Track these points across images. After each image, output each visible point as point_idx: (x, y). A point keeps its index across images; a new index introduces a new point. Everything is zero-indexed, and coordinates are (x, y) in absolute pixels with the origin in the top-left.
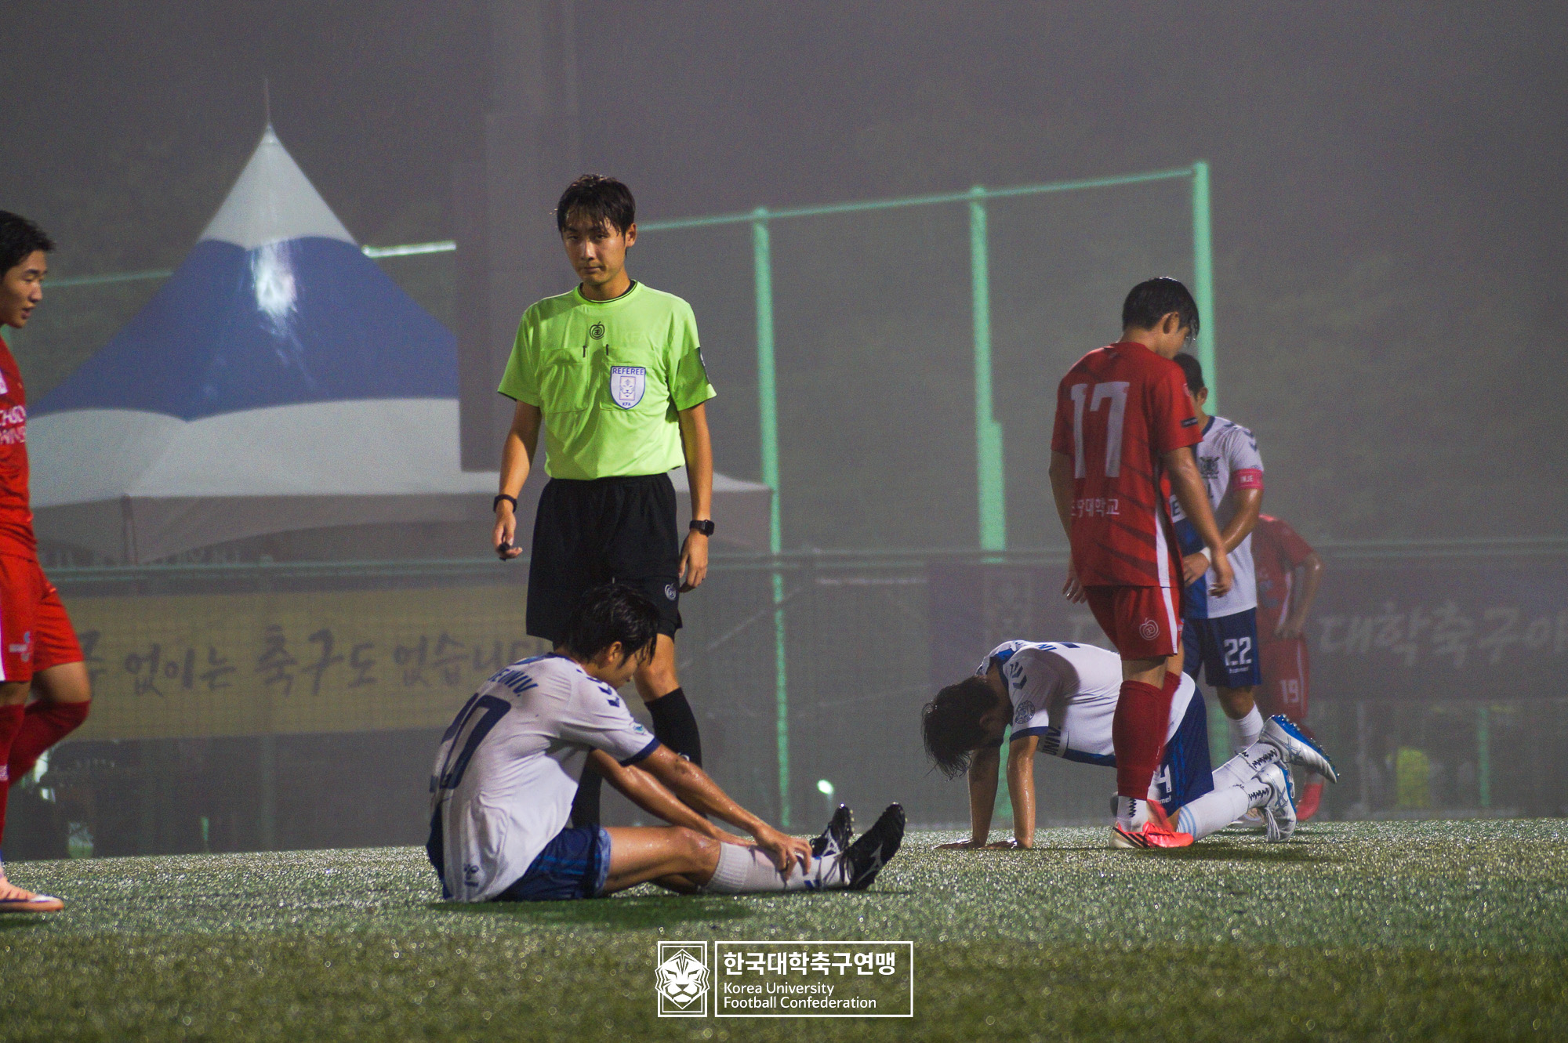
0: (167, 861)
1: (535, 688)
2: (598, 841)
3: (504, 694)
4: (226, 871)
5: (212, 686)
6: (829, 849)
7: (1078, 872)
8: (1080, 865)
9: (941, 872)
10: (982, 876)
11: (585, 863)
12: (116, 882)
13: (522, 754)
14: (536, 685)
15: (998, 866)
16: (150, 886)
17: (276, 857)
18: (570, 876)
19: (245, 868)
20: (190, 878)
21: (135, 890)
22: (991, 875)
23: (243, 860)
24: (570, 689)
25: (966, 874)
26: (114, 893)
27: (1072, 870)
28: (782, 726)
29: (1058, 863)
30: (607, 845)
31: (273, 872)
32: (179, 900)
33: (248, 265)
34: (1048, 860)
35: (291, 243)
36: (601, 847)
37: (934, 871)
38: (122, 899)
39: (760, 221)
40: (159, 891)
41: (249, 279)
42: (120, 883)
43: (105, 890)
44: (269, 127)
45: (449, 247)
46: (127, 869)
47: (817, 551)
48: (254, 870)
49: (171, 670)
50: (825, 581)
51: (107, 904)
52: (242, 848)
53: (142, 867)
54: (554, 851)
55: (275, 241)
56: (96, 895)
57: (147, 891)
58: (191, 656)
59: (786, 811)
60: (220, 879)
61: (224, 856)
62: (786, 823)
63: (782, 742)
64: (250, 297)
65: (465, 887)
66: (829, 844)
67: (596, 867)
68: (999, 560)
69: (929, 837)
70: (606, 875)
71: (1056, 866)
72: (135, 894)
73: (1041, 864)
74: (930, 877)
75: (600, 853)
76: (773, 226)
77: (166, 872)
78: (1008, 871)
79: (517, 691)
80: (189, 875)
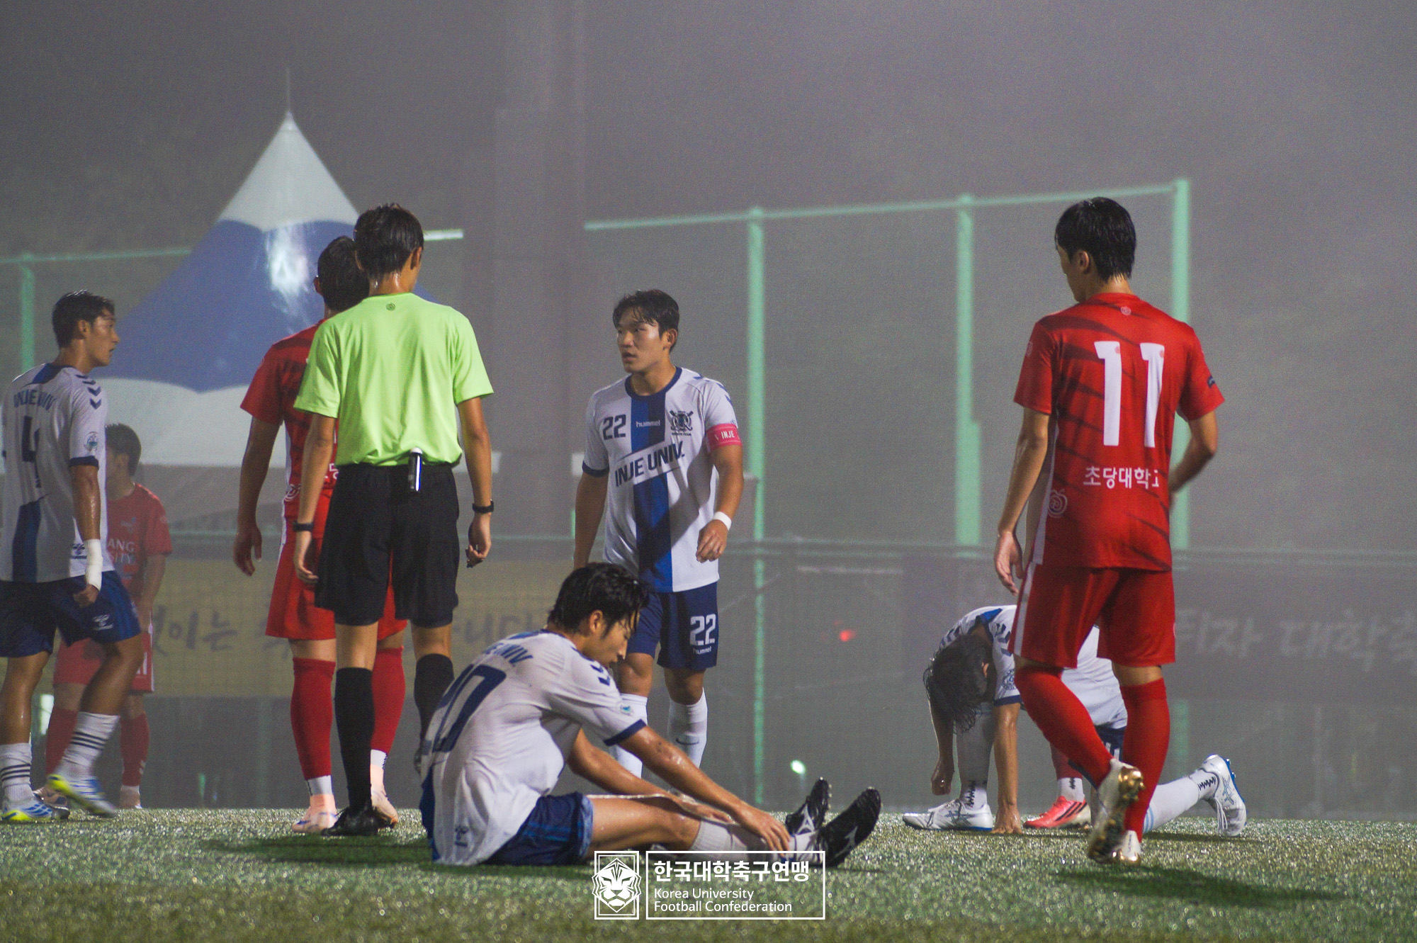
0: (166, 814)
1: (530, 660)
2: (581, 809)
3: (499, 664)
4: (221, 826)
5: (214, 648)
6: (804, 826)
7: (1040, 857)
8: (1042, 851)
9: (908, 853)
10: (947, 858)
11: (569, 830)
12: (116, 833)
13: (518, 721)
14: (530, 657)
15: (963, 849)
16: (148, 838)
17: (269, 814)
18: (552, 842)
19: (240, 823)
20: (187, 831)
21: (134, 839)
22: (956, 857)
23: (237, 816)
24: (563, 664)
25: (932, 856)
26: (114, 842)
27: (1035, 856)
28: (759, 706)
29: (1021, 848)
30: (589, 813)
31: (266, 829)
32: (175, 852)
33: (263, 247)
34: (1012, 845)
35: (305, 226)
36: (584, 816)
37: (901, 852)
38: (120, 849)
39: (755, 220)
40: (157, 843)
41: (263, 258)
42: (119, 834)
43: (105, 839)
44: (289, 114)
45: (457, 235)
46: (126, 821)
47: (799, 540)
48: (248, 826)
49: (175, 632)
50: (805, 569)
51: (107, 853)
52: (237, 805)
53: (141, 819)
54: (539, 816)
55: (290, 223)
56: (97, 844)
57: (145, 843)
58: (195, 617)
59: (760, 789)
60: (215, 834)
61: (220, 811)
62: (759, 800)
63: (759, 722)
64: (263, 276)
65: (455, 847)
66: (805, 821)
67: (579, 835)
68: (973, 555)
69: (897, 819)
70: (588, 842)
71: (1019, 851)
72: (134, 844)
73: (1004, 849)
74: (897, 857)
75: (582, 822)
76: (768, 225)
77: (164, 824)
78: (972, 854)
79: (512, 661)
80: (185, 828)
